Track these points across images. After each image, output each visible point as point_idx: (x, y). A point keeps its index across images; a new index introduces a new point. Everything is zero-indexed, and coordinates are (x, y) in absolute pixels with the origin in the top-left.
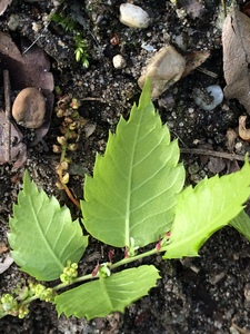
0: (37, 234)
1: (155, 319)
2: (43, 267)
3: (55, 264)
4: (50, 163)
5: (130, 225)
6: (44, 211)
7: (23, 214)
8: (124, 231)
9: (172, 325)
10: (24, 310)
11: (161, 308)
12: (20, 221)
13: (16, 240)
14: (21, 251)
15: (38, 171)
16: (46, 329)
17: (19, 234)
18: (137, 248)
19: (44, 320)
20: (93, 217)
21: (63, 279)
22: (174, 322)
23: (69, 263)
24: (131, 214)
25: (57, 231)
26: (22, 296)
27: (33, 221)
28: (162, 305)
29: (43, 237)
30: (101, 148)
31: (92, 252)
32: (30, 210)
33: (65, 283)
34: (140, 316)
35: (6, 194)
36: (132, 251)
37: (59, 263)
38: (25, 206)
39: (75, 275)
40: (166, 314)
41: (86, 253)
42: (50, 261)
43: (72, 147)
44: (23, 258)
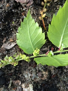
0: (28, 35)
1: (58, 78)
2: (27, 48)
3: (32, 48)
4: (38, 9)
5: (63, 39)
6: (32, 27)
7: (24, 27)
8: (60, 41)
9: (63, 81)
10: (16, 63)
11: (61, 74)
12: (22, 29)
13: (19, 36)
14: (20, 41)
15: (33, 12)
16: (19, 74)
17: (21, 34)
18: (64, 47)
19: (19, 70)
20: (51, 32)
21: (34, 54)
22: (64, 80)
23: (37, 49)
24: (64, 35)
25: (35, 36)
26: (16, 58)
27: (27, 30)
28: (61, 73)
29: (30, 37)
30: (58, 8)
31: (44, 47)
32: (27, 26)
33: (35, 56)
34: (54, 75)
35: (18, 20)
36: (62, 48)
37: (33, 48)
38: (26, 24)
39: (38, 53)
40: (63, 76)
41: (42, 47)
42: (30, 47)
43: (48, 4)
44: (20, 43)
